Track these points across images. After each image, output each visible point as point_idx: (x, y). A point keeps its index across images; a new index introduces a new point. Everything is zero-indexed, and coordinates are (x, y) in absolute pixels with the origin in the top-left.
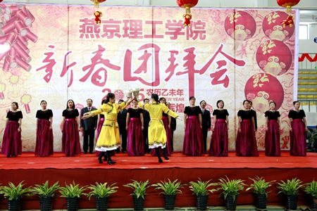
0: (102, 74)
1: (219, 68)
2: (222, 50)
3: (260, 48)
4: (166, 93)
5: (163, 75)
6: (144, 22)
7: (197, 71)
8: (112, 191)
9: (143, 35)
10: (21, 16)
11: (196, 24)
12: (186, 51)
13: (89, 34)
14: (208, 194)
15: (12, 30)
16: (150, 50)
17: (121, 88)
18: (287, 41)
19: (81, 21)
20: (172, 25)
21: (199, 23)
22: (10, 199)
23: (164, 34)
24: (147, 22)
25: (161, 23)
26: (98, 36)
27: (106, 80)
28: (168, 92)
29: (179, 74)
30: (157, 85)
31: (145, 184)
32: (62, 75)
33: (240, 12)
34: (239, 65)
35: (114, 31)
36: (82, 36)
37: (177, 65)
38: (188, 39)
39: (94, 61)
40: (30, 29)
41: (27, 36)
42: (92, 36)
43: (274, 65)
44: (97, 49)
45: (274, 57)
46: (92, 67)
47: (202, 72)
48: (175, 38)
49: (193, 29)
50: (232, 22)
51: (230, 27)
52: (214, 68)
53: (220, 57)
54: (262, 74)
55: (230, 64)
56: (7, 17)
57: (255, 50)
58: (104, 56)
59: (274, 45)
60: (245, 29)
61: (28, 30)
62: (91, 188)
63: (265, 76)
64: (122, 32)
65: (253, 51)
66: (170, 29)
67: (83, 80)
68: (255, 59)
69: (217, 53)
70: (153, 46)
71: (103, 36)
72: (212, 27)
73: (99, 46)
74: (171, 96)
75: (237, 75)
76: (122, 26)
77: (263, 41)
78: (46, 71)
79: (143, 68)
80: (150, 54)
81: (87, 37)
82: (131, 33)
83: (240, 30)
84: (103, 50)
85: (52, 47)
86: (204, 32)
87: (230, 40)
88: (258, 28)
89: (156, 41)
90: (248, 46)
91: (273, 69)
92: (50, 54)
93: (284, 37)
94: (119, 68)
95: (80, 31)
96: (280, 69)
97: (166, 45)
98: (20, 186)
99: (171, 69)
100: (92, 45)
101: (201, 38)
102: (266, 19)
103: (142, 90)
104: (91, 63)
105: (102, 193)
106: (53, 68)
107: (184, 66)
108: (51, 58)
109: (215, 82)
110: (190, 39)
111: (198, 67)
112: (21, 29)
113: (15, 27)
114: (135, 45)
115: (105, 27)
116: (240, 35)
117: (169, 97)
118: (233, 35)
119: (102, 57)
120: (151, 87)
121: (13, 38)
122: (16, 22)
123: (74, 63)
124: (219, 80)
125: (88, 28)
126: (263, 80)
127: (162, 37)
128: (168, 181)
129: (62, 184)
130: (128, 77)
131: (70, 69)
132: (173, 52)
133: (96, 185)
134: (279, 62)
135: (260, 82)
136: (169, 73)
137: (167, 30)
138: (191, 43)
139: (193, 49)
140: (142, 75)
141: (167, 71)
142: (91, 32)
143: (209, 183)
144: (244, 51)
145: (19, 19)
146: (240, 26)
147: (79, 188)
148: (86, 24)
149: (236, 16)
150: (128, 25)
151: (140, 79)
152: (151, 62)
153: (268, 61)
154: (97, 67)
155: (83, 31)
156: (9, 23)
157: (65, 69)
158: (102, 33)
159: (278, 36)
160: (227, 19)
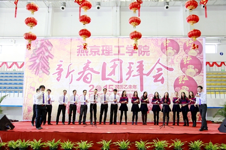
0: (89, 76)
1: (158, 72)
2: (160, 62)
3: (182, 61)
4: (126, 87)
5: (125, 77)
6: (113, 46)
7: (145, 74)
8: (90, 145)
9: (113, 54)
10: (46, 45)
11: (144, 47)
12: (138, 62)
13: (82, 54)
14: (146, 149)
15: (41, 53)
16: (117, 62)
17: (100, 85)
18: (199, 56)
19: (78, 46)
20: (130, 48)
21: (146, 46)
22: (34, 149)
23: (125, 53)
24: (115, 47)
25: (123, 46)
26: (87, 55)
27: (91, 79)
28: (127, 86)
29: (134, 76)
30: (121, 83)
31: (110, 142)
32: (66, 77)
33: (170, 40)
34: (170, 71)
35: (96, 52)
36: (78, 55)
37: (133, 70)
38: (139, 55)
39: (85, 69)
40: (51, 52)
41: (48, 56)
42: (84, 55)
43: (191, 70)
44: (87, 62)
45: (191, 66)
46: (83, 72)
47: (148, 74)
48: (132, 55)
49: (142, 50)
50: (165, 45)
51: (164, 48)
52: (155, 72)
53: (159, 66)
54: (184, 76)
55: (164, 70)
56: (39, 46)
57: (180, 61)
58: (91, 66)
59: (191, 59)
60: (173, 50)
61: (49, 53)
62: (78, 144)
63: (186, 77)
64: (101, 52)
65: (178, 62)
66: (128, 50)
67: (78, 80)
68: (179, 67)
69: (157, 63)
70: (119, 60)
71: (90, 55)
72: (154, 49)
73: (88, 60)
74: (129, 89)
75: (169, 76)
76: (101, 49)
77: (184, 56)
78: (58, 75)
79: (113, 73)
80: (117, 65)
81: (81, 55)
82: (106, 53)
83: (170, 50)
84: (90, 62)
85: (62, 61)
86: (149, 51)
87: (164, 56)
88: (180, 49)
89: (121, 57)
90: (175, 59)
91: (191, 73)
92: (60, 66)
93: (196, 54)
94: (99, 73)
95: (77, 52)
96: (195, 73)
97: (126, 59)
98: (40, 141)
99: (129, 73)
100: (84, 60)
101: (147, 55)
102: (185, 44)
103: (113, 85)
104: (83, 70)
105: (84, 147)
106: (62, 73)
107: (137, 71)
108: (61, 68)
109: (156, 81)
110: (141, 55)
111: (145, 72)
112: (45, 52)
113: (43, 51)
114: (108, 60)
115: (91, 49)
116: (170, 53)
117: (128, 89)
118: (166, 53)
119: (89, 67)
120: (117, 84)
121: (41, 57)
122: (43, 48)
123: (74, 70)
124: (158, 79)
125: (82, 50)
126: (185, 79)
127: (124, 54)
128: (122, 141)
129: (62, 141)
130: (104, 78)
131: (71, 73)
132: (130, 63)
133: (81, 142)
134: (194, 69)
135: (183, 81)
136: (128, 76)
137: (127, 51)
138: (141, 58)
139: (142, 61)
140: (112, 77)
141: (127, 75)
142: (84, 52)
143: (147, 142)
144: (173, 62)
145: (45, 46)
146: (170, 48)
147: (72, 143)
148: (81, 48)
149: (168, 42)
150: (105, 48)
151: (111, 79)
152: (117, 69)
153: (187, 68)
154: (86, 73)
155: (79, 52)
156: (39, 49)
157: (69, 73)
158: (89, 53)
159: (193, 53)
160: (162, 44)
